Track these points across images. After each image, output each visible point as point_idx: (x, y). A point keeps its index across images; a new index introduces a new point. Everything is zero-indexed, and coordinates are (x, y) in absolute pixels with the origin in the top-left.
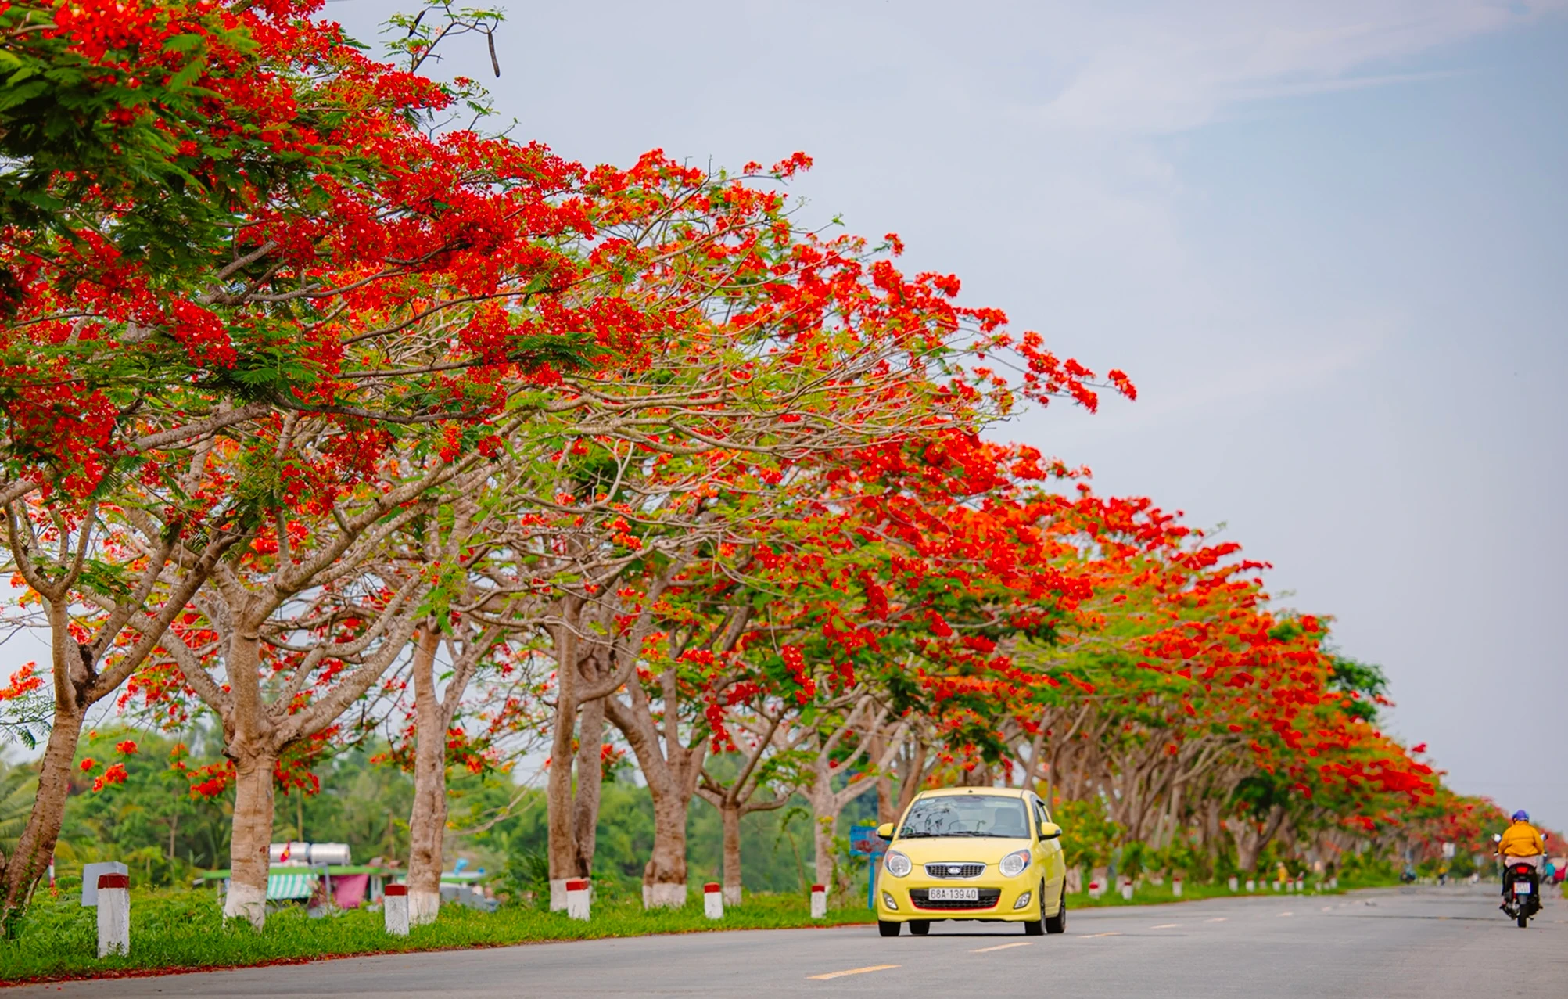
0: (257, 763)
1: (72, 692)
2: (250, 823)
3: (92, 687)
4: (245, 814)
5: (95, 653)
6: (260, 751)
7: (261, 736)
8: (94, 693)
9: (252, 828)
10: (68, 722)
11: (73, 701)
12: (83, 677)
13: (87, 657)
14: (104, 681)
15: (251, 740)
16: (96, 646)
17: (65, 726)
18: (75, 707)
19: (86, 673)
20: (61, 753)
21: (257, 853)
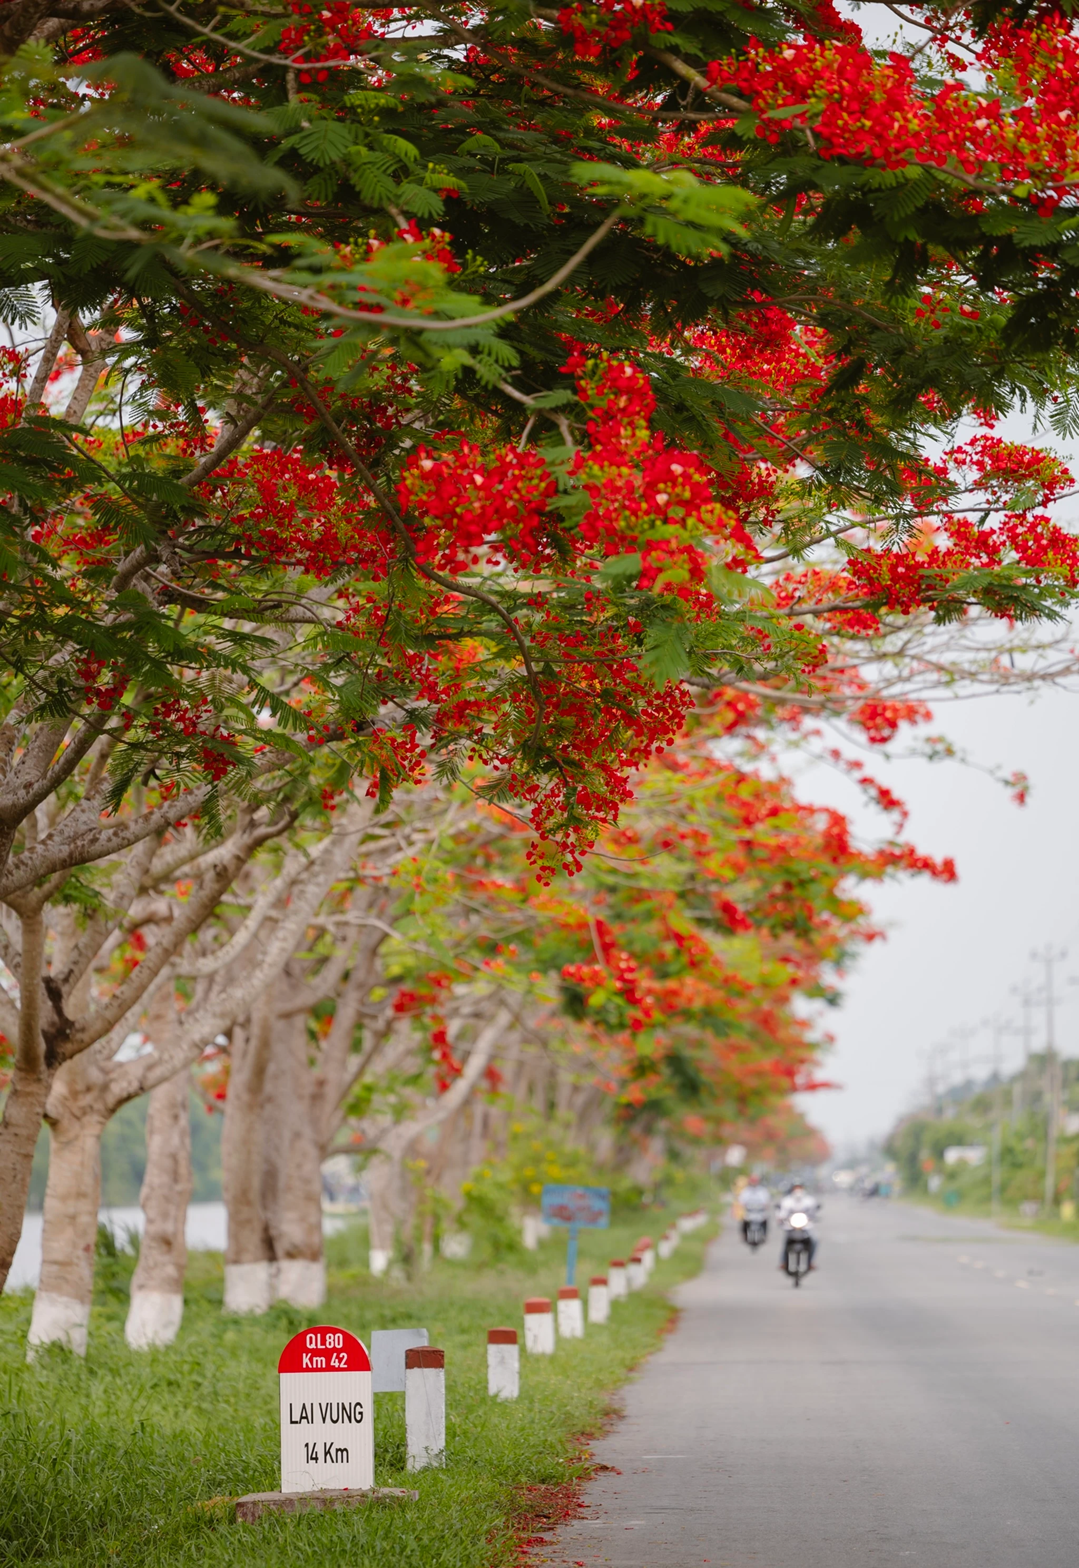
0: (82, 1127)
1: (42, 1046)
2: (71, 1210)
3: (66, 1038)
4: (64, 1198)
5: (65, 989)
6: (85, 1111)
7: (89, 1089)
8: (68, 1047)
9: (73, 1218)
10: (34, 1088)
11: (42, 1060)
12: (53, 1024)
13: (55, 995)
14: (83, 1030)
15: (74, 1094)
16: (66, 980)
17: (29, 1094)
18: (43, 1067)
19: (56, 1018)
20: (23, 1132)
21: (80, 1253)
